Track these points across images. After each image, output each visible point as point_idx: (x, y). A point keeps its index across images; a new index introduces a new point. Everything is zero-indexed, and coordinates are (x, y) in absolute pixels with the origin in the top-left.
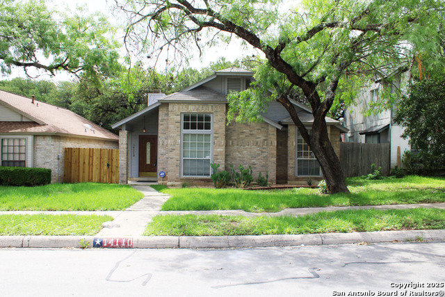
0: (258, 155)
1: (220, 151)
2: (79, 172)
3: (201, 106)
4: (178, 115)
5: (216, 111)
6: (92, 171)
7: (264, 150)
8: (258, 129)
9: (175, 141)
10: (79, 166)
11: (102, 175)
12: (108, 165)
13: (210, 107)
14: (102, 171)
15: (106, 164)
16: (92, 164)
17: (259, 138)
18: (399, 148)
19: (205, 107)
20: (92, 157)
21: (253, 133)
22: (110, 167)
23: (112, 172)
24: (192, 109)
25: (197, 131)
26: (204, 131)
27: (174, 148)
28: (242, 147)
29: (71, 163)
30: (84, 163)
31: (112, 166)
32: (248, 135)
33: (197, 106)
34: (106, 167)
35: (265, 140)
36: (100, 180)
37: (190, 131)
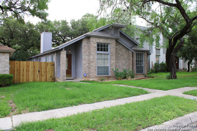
0: (125, 64)
1: (114, 62)
2: (20, 76)
3: (105, 40)
4: (95, 44)
5: (112, 43)
6: (29, 75)
7: (127, 62)
8: (125, 52)
9: (94, 57)
10: (20, 72)
11: (35, 77)
12: (39, 71)
13: (109, 41)
14: (35, 74)
15: (37, 71)
16: (29, 71)
17: (125, 56)
18: (152, 62)
19: (107, 40)
20: (29, 66)
21: (123, 54)
22: (40, 72)
23: (41, 75)
24: (102, 41)
25: (103, 52)
26: (106, 52)
27: (94, 60)
28: (119, 61)
29: (14, 71)
30: (23, 70)
31: (41, 71)
32: (121, 55)
33: (104, 40)
34: (38, 72)
35: (127, 57)
36: (34, 80)
37: (100, 52)
